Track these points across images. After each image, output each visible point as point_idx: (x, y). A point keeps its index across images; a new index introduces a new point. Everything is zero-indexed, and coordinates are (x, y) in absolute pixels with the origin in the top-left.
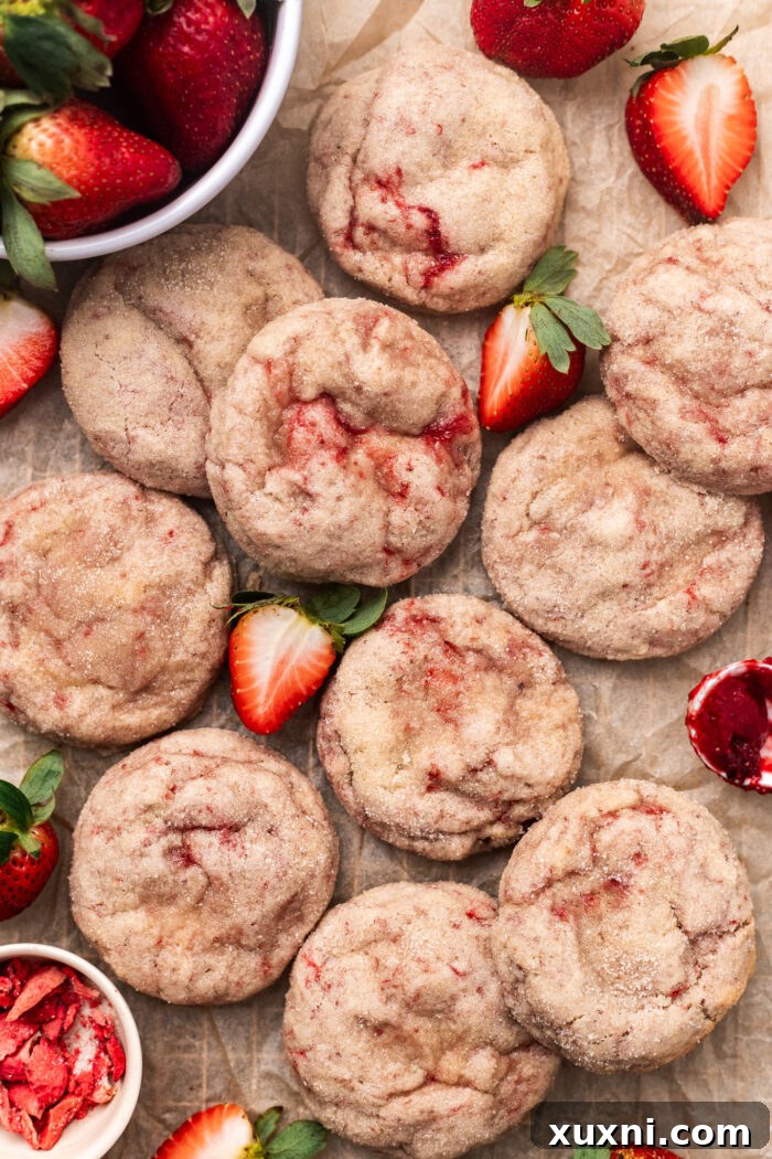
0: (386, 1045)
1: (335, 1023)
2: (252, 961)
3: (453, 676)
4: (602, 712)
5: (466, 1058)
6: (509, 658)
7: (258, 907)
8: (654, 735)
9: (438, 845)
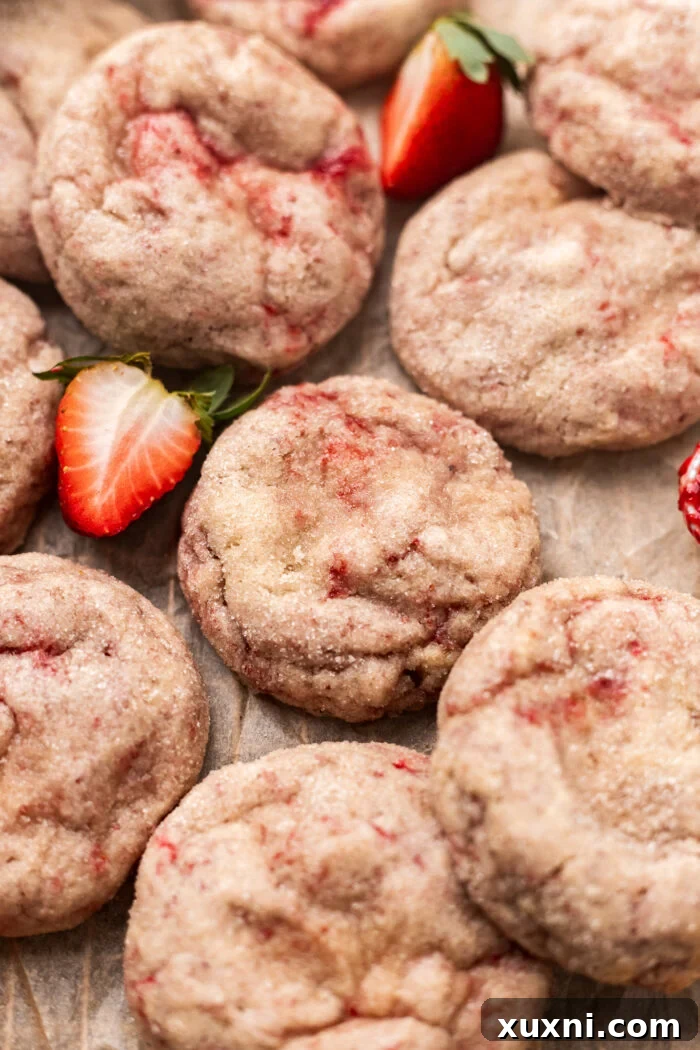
0: (278, 956)
1: (200, 917)
2: (79, 847)
3: (358, 452)
4: (563, 528)
5: (402, 973)
6: (433, 433)
7: (85, 754)
8: (636, 554)
9: (348, 675)
